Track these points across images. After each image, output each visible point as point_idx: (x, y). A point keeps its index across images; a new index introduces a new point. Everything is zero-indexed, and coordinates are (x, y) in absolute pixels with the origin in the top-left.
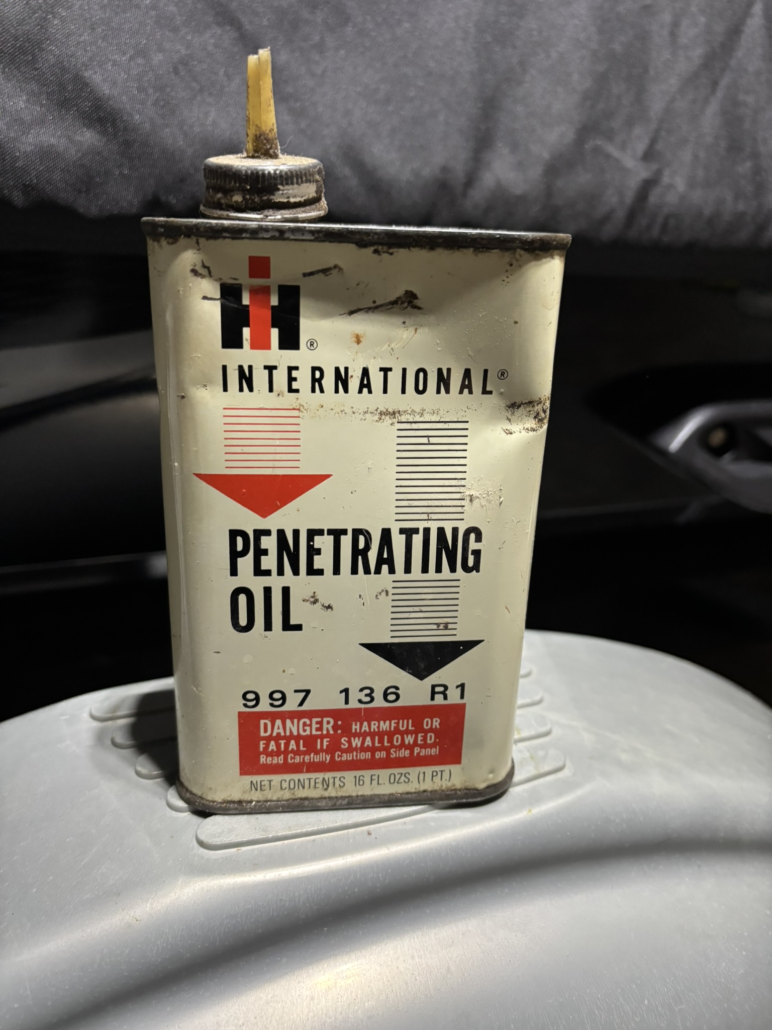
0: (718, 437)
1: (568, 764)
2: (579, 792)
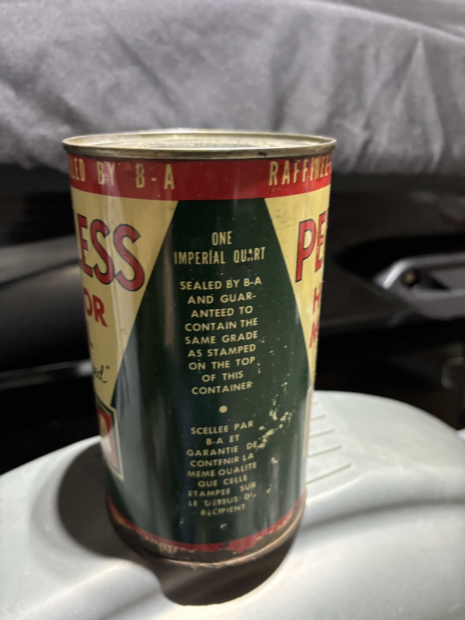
0: (410, 278)
1: (353, 463)
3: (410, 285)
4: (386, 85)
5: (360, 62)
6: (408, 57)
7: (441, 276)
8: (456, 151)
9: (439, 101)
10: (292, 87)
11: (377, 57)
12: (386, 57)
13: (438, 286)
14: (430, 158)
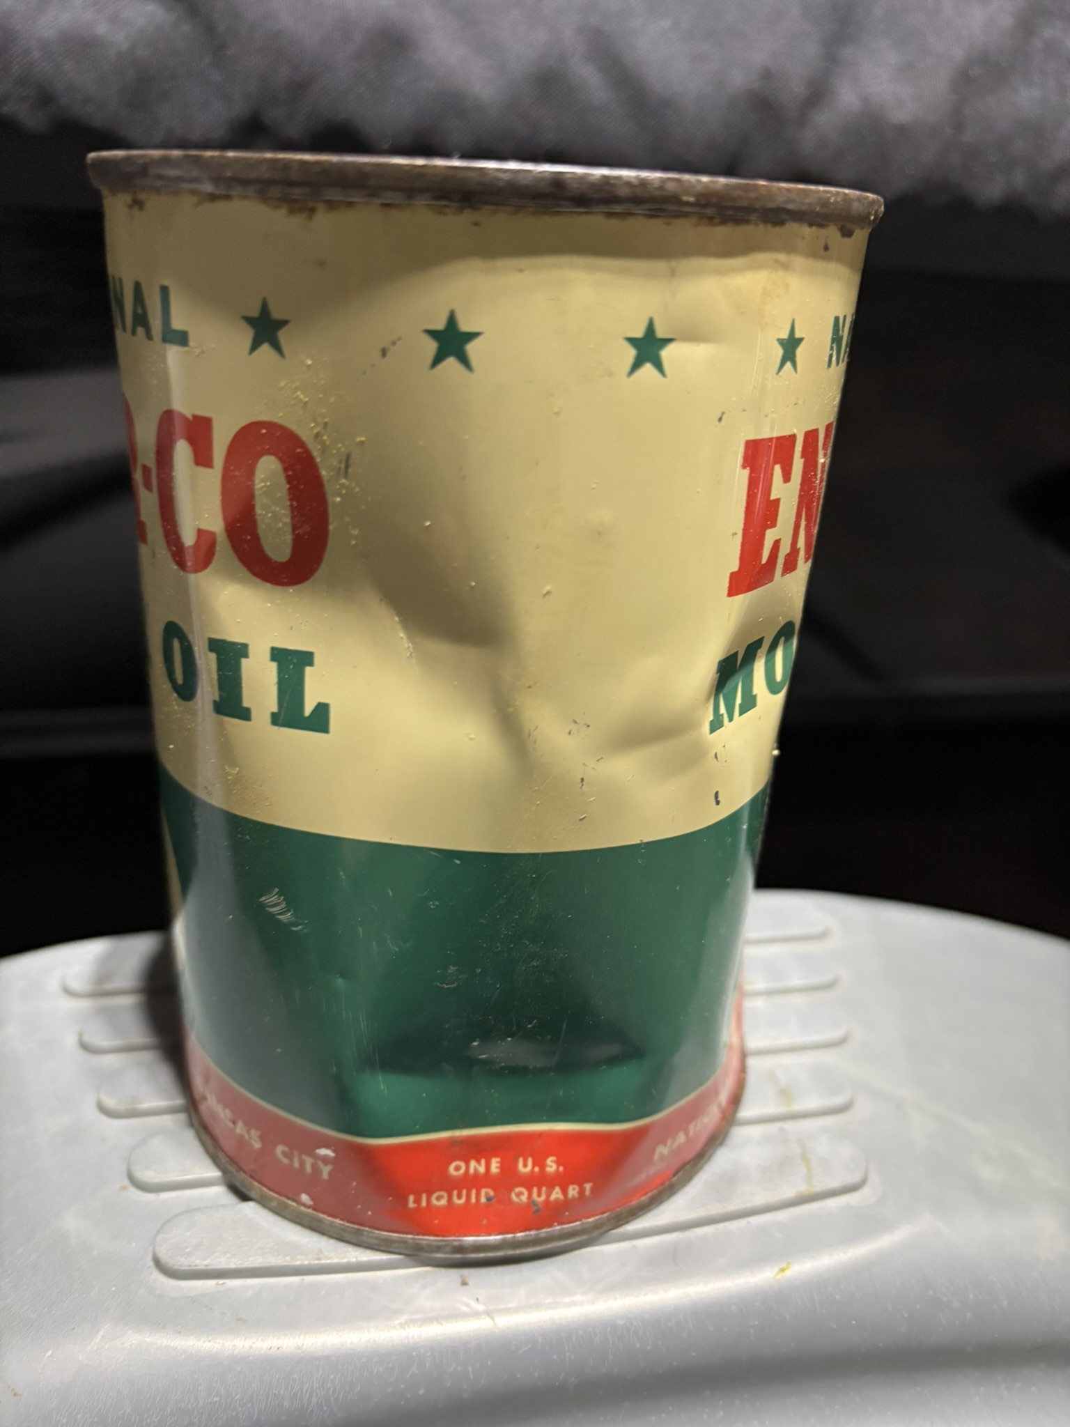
1: (874, 1179)
2: (885, 1242)
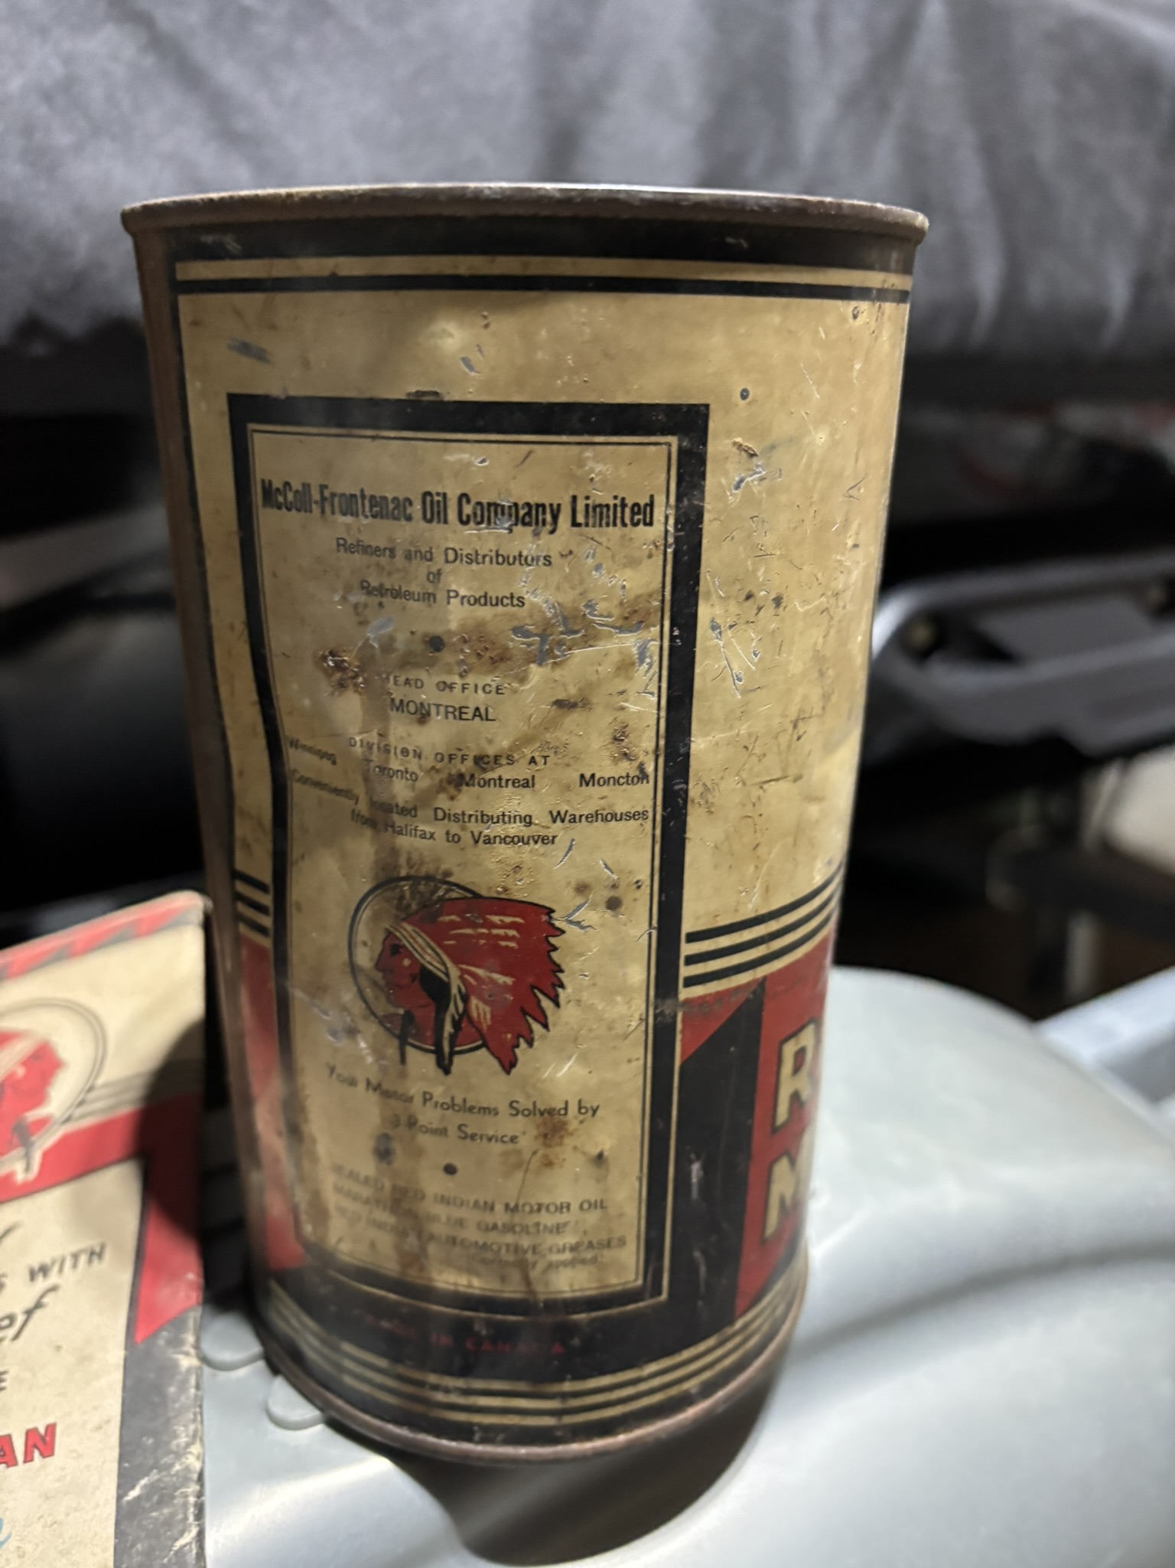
0: (922, 635)
3: (922, 655)
4: (851, 101)
5: (778, 36)
6: (906, 29)
7: (1002, 628)
8: (1036, 292)
9: (989, 149)
10: (594, 100)
11: (822, 21)
12: (846, 26)
13: (993, 653)
14: (969, 307)
